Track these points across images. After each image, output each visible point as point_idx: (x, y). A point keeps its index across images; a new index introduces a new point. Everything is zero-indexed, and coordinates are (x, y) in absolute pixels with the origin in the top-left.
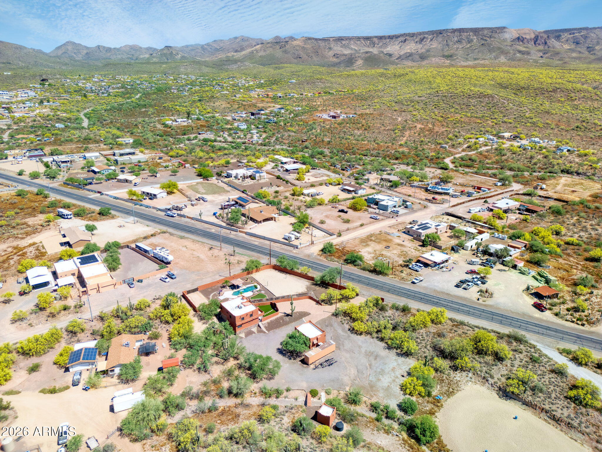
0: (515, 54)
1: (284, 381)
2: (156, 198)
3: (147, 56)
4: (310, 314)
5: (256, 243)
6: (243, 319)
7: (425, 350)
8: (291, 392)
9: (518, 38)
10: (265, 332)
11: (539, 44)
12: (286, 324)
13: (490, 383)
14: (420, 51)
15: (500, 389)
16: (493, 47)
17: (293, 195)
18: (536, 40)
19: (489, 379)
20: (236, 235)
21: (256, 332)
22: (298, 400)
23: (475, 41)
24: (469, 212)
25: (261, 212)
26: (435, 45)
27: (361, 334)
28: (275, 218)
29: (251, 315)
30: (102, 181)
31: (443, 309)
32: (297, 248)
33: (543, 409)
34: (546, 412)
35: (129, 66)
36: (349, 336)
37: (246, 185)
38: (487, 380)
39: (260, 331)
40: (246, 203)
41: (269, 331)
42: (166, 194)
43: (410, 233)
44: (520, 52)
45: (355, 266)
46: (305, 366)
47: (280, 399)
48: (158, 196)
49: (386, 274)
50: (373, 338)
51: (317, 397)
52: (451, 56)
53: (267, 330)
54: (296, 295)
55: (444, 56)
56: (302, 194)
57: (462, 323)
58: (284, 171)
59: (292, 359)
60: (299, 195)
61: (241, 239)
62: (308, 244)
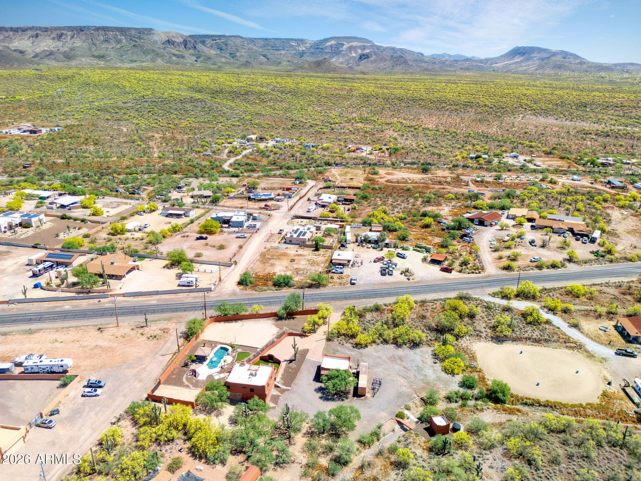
0: (171, 57)
4: (309, 349)
5: (154, 302)
8: (383, 427)
9: (168, 41)
10: (288, 390)
11: (189, 49)
12: (297, 371)
13: (483, 337)
14: (63, 50)
15: (492, 338)
16: (146, 49)
17: (113, 234)
18: (185, 43)
19: (481, 334)
20: (110, 302)
21: (280, 394)
22: (395, 431)
23: (124, 41)
24: (308, 212)
25: (112, 263)
26: (78, 43)
27: (366, 346)
28: (138, 266)
31: (408, 296)
32: (211, 291)
33: (526, 338)
34: (529, 339)
36: (361, 353)
38: (480, 336)
39: (281, 390)
40: (70, 259)
41: (290, 386)
43: (292, 242)
44: (175, 55)
45: (290, 287)
46: (363, 398)
47: (382, 439)
49: (324, 286)
50: (378, 344)
52: (103, 57)
53: (286, 386)
55: (94, 56)
56: (125, 231)
58: (58, 208)
59: (344, 399)
60: (122, 233)
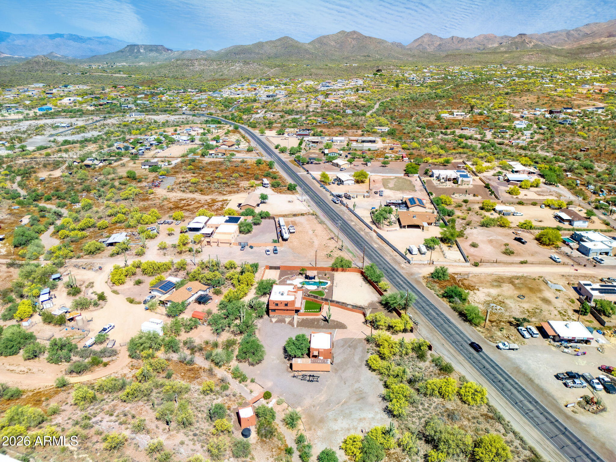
1: (259, 372)
2: (343, 184)
3: (496, 45)
4: (346, 328)
5: (375, 246)
6: (277, 305)
7: (417, 421)
8: (254, 384)
10: (293, 326)
12: (318, 327)
17: (482, 208)
20: (367, 233)
21: (287, 323)
22: (252, 394)
27: (374, 370)
28: (423, 227)
29: (286, 305)
30: (320, 162)
32: (409, 262)
35: (468, 56)
36: (360, 366)
37: (440, 188)
39: (291, 323)
41: (297, 326)
42: (353, 182)
46: (290, 370)
47: (241, 384)
48: (345, 183)
49: (475, 325)
50: (381, 380)
51: (267, 401)
53: (297, 324)
54: (352, 306)
56: (494, 210)
57: (499, 419)
58: (504, 180)
59: (287, 359)
60: (488, 210)
61: (367, 238)
62: (426, 262)
